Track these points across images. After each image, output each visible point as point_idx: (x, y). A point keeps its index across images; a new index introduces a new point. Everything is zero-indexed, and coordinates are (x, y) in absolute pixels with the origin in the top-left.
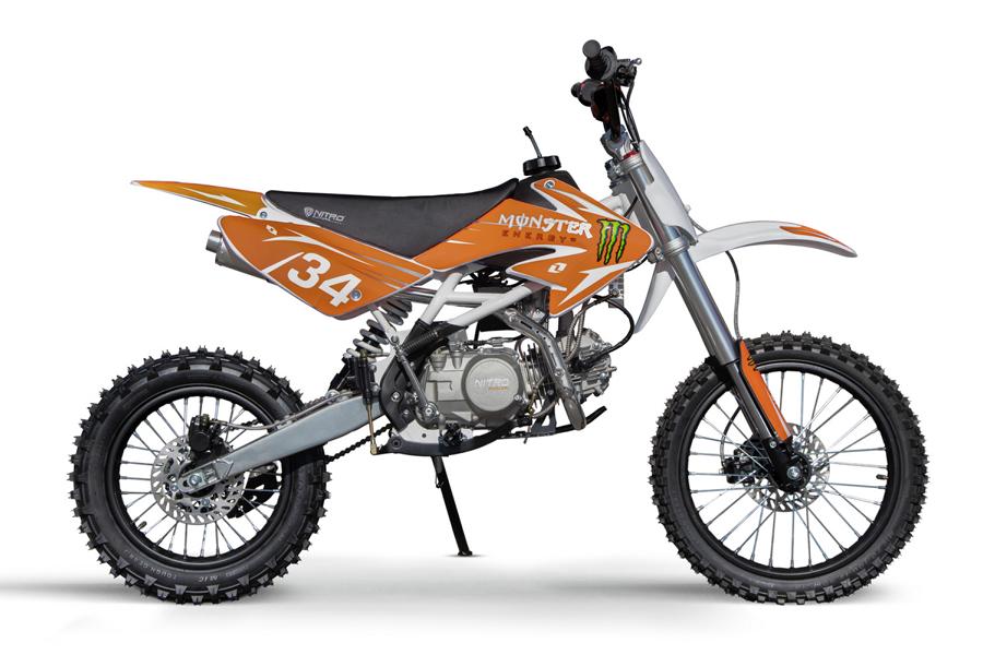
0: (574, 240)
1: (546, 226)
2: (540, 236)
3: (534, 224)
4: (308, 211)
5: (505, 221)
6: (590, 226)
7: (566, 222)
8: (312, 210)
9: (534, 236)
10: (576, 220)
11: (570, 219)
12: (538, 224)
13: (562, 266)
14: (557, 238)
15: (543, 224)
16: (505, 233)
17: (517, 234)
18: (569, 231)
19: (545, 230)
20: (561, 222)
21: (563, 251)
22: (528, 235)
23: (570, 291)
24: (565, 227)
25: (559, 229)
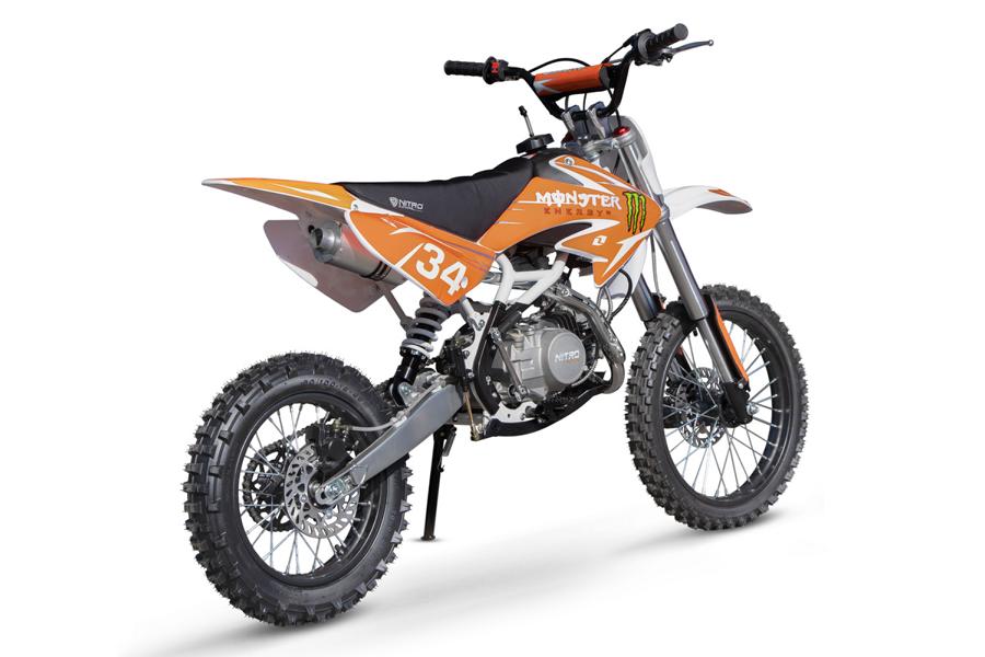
0: (608, 214)
1: (582, 201)
2: (580, 212)
3: (571, 201)
4: (394, 201)
5: (544, 199)
6: (618, 199)
7: (598, 196)
8: (396, 199)
9: (574, 212)
10: (606, 194)
11: (601, 193)
12: (574, 199)
13: (604, 239)
14: (595, 213)
15: (579, 200)
16: (547, 210)
17: (558, 211)
18: (603, 204)
19: (583, 205)
20: (594, 197)
21: (599, 224)
22: (569, 211)
23: (610, 261)
24: (599, 201)
25: (594, 203)
